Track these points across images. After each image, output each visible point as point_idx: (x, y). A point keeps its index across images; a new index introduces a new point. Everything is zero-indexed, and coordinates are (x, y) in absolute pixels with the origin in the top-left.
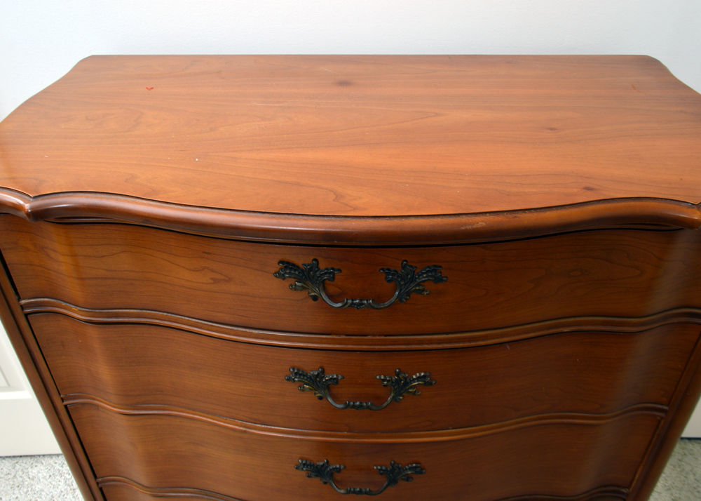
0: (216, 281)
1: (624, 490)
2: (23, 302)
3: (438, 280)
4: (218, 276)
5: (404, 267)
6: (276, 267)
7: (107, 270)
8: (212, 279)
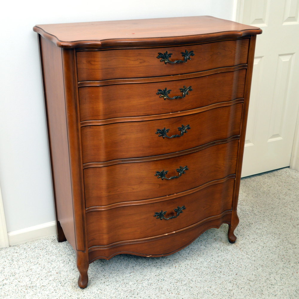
0: (141, 63)
1: (238, 136)
2: (79, 83)
3: (192, 55)
4: (142, 61)
5: (186, 51)
6: (157, 55)
7: (109, 66)
8: (140, 62)
